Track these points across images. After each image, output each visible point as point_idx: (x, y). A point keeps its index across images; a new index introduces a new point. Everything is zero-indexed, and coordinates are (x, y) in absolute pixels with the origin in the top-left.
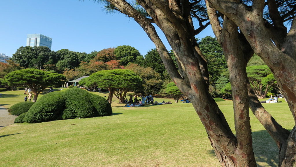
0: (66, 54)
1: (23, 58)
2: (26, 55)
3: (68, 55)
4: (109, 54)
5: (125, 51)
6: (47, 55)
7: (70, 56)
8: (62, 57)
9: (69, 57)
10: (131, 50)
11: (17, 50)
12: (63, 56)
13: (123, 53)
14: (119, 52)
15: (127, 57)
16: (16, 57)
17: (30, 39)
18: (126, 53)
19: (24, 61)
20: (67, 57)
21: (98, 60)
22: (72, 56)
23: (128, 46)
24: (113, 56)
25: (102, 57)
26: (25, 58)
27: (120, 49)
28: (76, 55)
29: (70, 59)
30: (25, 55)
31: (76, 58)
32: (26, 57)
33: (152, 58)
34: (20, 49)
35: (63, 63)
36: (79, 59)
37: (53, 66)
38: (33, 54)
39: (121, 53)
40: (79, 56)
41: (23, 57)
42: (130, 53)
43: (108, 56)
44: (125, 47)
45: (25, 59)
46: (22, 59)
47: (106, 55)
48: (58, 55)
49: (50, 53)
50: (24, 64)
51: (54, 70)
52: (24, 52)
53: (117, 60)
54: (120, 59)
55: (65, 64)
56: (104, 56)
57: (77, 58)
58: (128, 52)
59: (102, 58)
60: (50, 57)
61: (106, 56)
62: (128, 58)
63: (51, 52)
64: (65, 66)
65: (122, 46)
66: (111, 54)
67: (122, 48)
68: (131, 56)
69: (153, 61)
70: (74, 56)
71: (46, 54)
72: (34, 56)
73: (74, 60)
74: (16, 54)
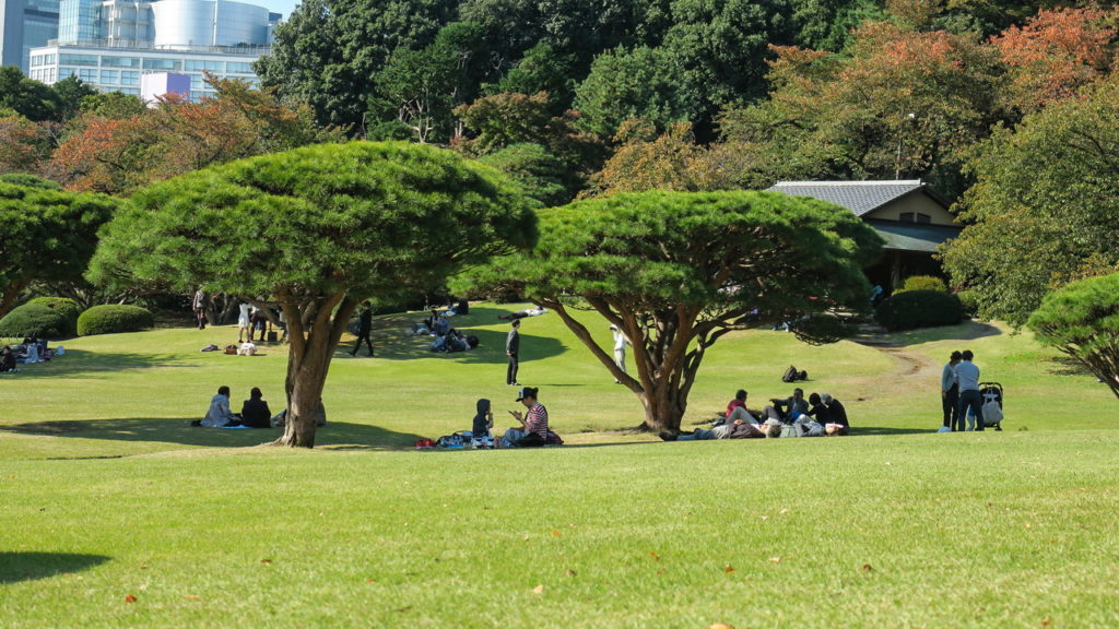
1: (346, 53)
2: (364, 29)
16: (298, 46)
19: (347, 74)
20: (691, 15)
26: (354, 50)
29: (720, 24)
30: (352, 28)
32: (364, 40)
35: (631, 70)
36: (803, 21)
37: (534, 105)
41: (344, 43)
45: (355, 64)
46: (339, 59)
50: (348, 101)
51: (542, 142)
53: (1107, 6)
55: (650, 75)
64: (648, 94)
72: (419, 24)
73: (757, 29)
74: (297, 23)
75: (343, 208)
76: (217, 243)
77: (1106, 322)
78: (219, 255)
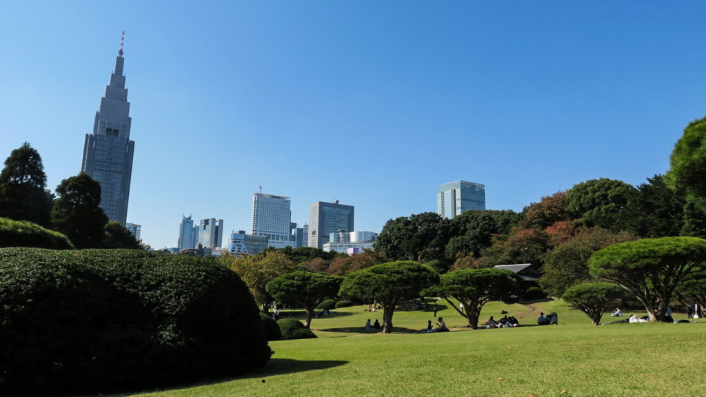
0: (469, 222)
1: (393, 241)
3: (473, 223)
4: (549, 208)
5: (590, 194)
6: (434, 229)
7: (478, 225)
8: (462, 228)
9: (475, 226)
10: (609, 188)
11: (382, 228)
12: (465, 226)
13: (586, 201)
14: (574, 200)
15: (597, 208)
16: (382, 240)
17: (443, 194)
18: (594, 200)
19: (393, 246)
20: (471, 228)
21: (528, 227)
22: (481, 224)
23: (602, 179)
24: (562, 212)
25: (536, 218)
27: (578, 190)
28: (491, 219)
29: (478, 230)
30: (394, 236)
31: (490, 226)
32: (397, 238)
33: (639, 206)
34: (387, 224)
35: (458, 241)
36: (498, 228)
37: (436, 251)
38: (408, 230)
39: (582, 200)
40: (498, 221)
42: (605, 196)
43: (549, 214)
44: (592, 183)
45: (395, 244)
46: (391, 243)
47: (543, 211)
48: (453, 225)
49: (440, 224)
50: (394, 252)
51: (439, 259)
52: (393, 229)
53: (572, 220)
54: (582, 216)
55: (463, 242)
56: (540, 214)
57: (494, 226)
58: (600, 196)
59: (536, 220)
60: (439, 232)
61: (543, 214)
62: (599, 209)
63: (441, 222)
64: (463, 247)
65: (585, 182)
66: (556, 207)
67: (581, 190)
68: (607, 204)
69: (643, 213)
70: (486, 223)
71: (432, 228)
73: (487, 230)
74: (381, 235)
75: (394, 277)
76: (367, 286)
77: (582, 296)
78: (367, 289)
